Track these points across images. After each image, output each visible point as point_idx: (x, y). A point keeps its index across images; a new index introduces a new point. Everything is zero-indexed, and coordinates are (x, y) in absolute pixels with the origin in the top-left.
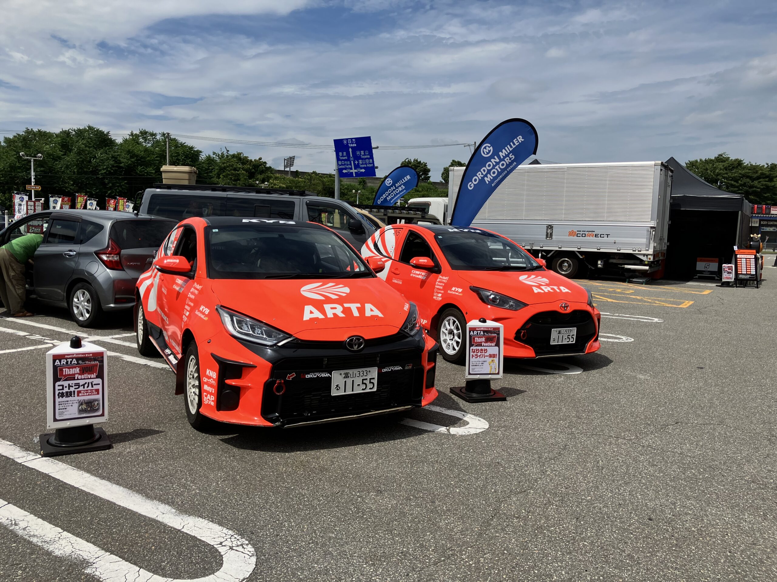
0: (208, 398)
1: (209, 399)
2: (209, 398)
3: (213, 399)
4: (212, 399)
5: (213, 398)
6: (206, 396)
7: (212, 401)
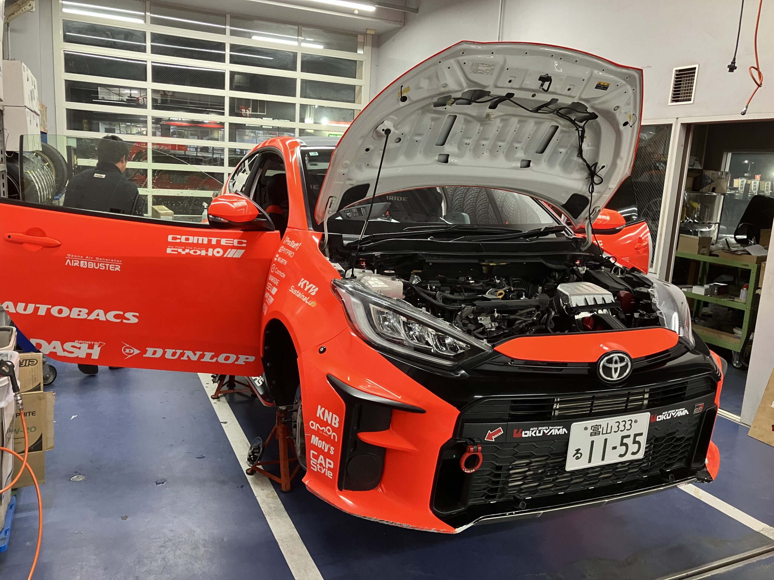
0: (319, 461)
1: (321, 464)
2: (323, 462)
3: (332, 466)
4: (328, 465)
5: (330, 464)
6: (316, 457)
7: (329, 469)
